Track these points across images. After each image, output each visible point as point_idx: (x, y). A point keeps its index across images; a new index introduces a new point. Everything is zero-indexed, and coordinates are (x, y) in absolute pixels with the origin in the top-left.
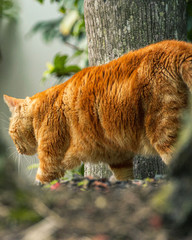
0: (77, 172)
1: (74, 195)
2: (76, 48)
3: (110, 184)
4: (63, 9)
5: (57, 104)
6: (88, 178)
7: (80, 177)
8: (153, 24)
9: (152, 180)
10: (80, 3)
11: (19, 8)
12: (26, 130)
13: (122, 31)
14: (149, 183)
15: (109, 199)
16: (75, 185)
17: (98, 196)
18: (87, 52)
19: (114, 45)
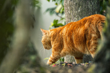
0: (62, 61)
1: (61, 69)
2: (61, 17)
3: (73, 65)
4: (57, 4)
5: (60, 33)
6: (65, 63)
7: (63, 62)
8: (88, 9)
9: (88, 63)
10: (63, 1)
11: (41, 3)
12: (48, 42)
13: (77, 12)
14: (87, 65)
15: (73, 70)
16: (61, 65)
17: (69, 69)
18: (65, 19)
19: (74, 16)
